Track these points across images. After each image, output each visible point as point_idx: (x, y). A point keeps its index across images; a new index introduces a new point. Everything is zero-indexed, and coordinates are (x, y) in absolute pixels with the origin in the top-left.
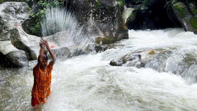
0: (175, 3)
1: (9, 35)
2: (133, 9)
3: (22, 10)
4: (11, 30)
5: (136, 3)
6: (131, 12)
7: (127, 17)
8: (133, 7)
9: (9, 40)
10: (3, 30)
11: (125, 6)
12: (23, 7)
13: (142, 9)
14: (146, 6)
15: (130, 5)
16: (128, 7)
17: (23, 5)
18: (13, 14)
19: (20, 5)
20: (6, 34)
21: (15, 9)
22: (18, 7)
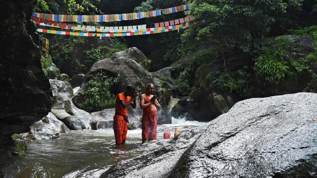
0: (215, 95)
1: (63, 106)
2: (179, 100)
3: (65, 89)
4: (65, 101)
5: (184, 94)
6: (177, 102)
7: (173, 106)
8: (180, 98)
9: (63, 109)
10: (58, 101)
11: (171, 97)
12: (66, 87)
13: (188, 100)
14: (192, 97)
15: (177, 96)
16: (174, 97)
17: (66, 84)
18: (55, 92)
19: (63, 84)
20: (61, 104)
21: (58, 87)
22: (61, 86)
